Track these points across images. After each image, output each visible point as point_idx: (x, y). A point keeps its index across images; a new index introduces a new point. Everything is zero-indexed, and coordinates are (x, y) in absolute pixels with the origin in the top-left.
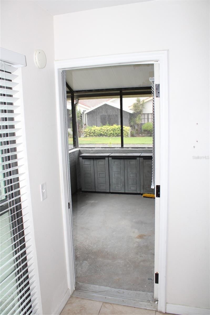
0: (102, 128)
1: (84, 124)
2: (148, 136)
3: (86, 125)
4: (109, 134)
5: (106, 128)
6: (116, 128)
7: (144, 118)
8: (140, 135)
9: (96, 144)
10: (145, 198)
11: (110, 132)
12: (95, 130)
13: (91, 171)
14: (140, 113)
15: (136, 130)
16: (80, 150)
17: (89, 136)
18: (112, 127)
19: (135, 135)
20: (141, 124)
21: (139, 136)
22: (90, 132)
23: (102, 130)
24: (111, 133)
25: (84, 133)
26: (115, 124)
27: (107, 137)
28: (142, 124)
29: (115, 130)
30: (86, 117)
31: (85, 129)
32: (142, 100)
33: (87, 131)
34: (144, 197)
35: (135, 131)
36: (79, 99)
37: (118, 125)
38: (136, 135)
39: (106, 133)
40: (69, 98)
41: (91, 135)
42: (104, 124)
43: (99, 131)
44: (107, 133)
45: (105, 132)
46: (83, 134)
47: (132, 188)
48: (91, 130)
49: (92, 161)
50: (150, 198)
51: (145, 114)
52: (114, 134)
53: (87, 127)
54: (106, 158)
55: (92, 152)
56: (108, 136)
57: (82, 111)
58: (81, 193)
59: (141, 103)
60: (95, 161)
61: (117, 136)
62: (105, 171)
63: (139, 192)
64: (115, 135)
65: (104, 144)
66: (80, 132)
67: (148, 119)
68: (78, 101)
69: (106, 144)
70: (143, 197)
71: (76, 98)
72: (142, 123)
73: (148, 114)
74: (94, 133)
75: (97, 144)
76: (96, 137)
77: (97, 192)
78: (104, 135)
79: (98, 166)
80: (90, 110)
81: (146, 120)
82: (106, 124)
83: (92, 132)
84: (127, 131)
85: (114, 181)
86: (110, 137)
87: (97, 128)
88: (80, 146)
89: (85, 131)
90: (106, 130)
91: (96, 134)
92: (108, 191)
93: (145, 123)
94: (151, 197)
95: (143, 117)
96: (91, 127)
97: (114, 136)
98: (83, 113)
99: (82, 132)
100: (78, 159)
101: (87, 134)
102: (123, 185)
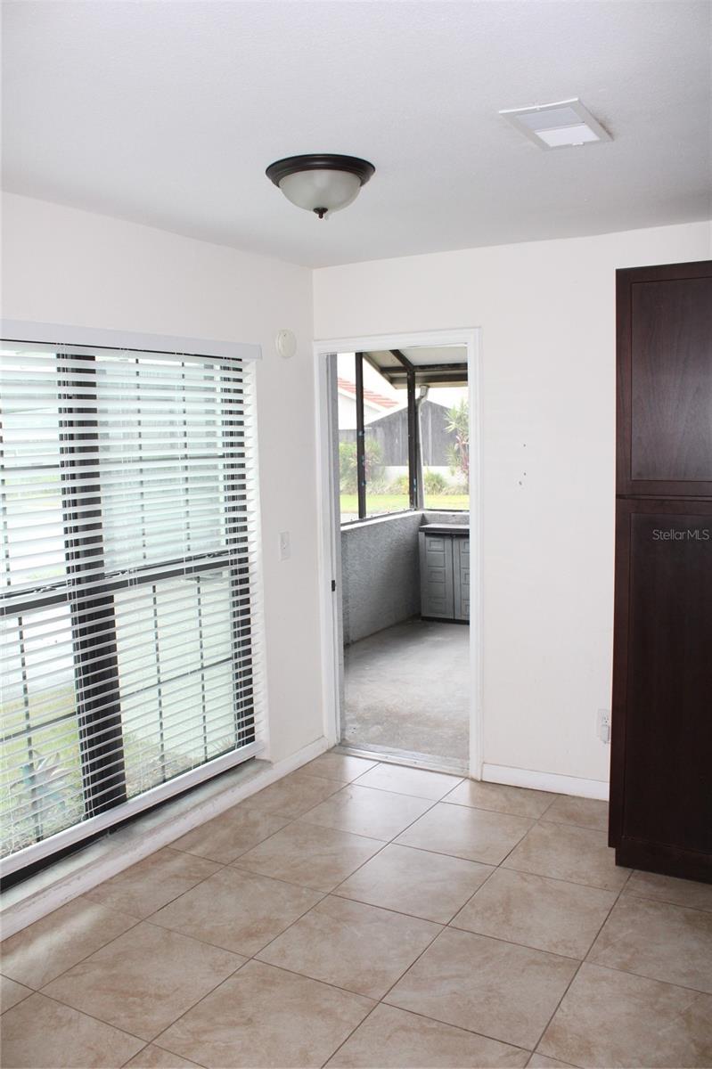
13: (444, 566)
16: (423, 516)
36: (429, 387)
40: (403, 383)
49: (448, 542)
55: (454, 520)
58: (420, 621)
60: (456, 542)
68: (427, 390)
71: (419, 384)
79: (462, 554)
88: (425, 506)
100: (417, 537)
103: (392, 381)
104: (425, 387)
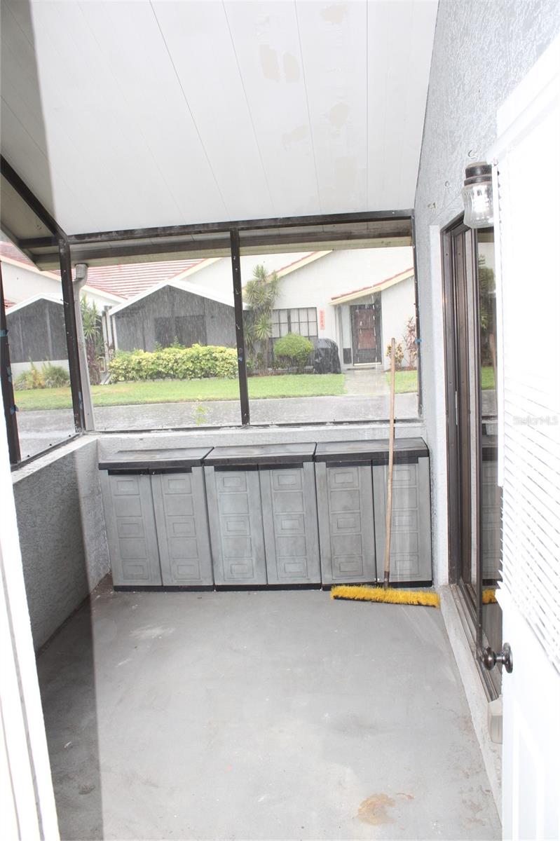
0: (162, 354)
1: (108, 345)
2: (293, 373)
3: (113, 347)
4: (181, 372)
5: (171, 356)
6: (201, 355)
7: (278, 322)
8: (270, 369)
9: (146, 403)
10: (340, 601)
11: (184, 367)
12: (139, 363)
13: (142, 515)
14: (268, 310)
15: (256, 356)
16: (97, 444)
17: (123, 379)
18: (188, 350)
19: (254, 372)
20: (269, 338)
21: (267, 374)
22: (125, 369)
23: (161, 362)
24: (188, 369)
25: (111, 373)
26: (198, 342)
27: (176, 382)
28: (272, 340)
29: (198, 359)
30: (112, 326)
31: (111, 361)
32: (270, 273)
33: (117, 364)
34: (336, 598)
35: (254, 360)
36: (87, 265)
37: (206, 345)
38: (258, 371)
39: (172, 368)
41: (130, 375)
42: (166, 344)
43: (152, 364)
44: (177, 370)
45: (170, 365)
46: (108, 375)
47: (292, 568)
48: (129, 362)
49: (144, 481)
50: (358, 600)
51: (280, 310)
52: (196, 371)
53: (117, 355)
54: (193, 468)
55: (142, 446)
56: (178, 377)
57: (100, 310)
58: (113, 593)
59: (269, 280)
61: (205, 377)
62: (192, 514)
63: (315, 581)
64: (198, 374)
65: (169, 402)
66: (97, 370)
67: (289, 323)
68: (86, 270)
69: (176, 402)
70: (332, 598)
71: (76, 262)
72: (273, 336)
73: (289, 311)
74: (138, 371)
75: (150, 403)
76: (144, 381)
77: (165, 587)
78: (168, 375)
79: (166, 497)
80: (124, 304)
81: (284, 329)
82: (171, 345)
83: (133, 369)
84: (231, 361)
85: (224, 545)
86: (185, 380)
87: (146, 357)
88: (98, 425)
89: (111, 367)
90: (173, 361)
91: (143, 374)
92: (208, 583)
93: (280, 337)
94: (361, 597)
95: (274, 320)
96: (129, 352)
97: (195, 377)
98: (104, 314)
99: (103, 369)
101: (119, 375)
102: (258, 562)
103: (36, 259)
104: (83, 266)
